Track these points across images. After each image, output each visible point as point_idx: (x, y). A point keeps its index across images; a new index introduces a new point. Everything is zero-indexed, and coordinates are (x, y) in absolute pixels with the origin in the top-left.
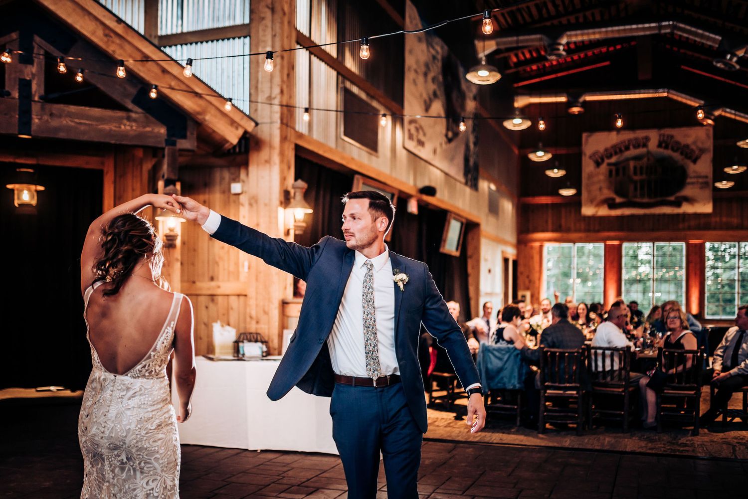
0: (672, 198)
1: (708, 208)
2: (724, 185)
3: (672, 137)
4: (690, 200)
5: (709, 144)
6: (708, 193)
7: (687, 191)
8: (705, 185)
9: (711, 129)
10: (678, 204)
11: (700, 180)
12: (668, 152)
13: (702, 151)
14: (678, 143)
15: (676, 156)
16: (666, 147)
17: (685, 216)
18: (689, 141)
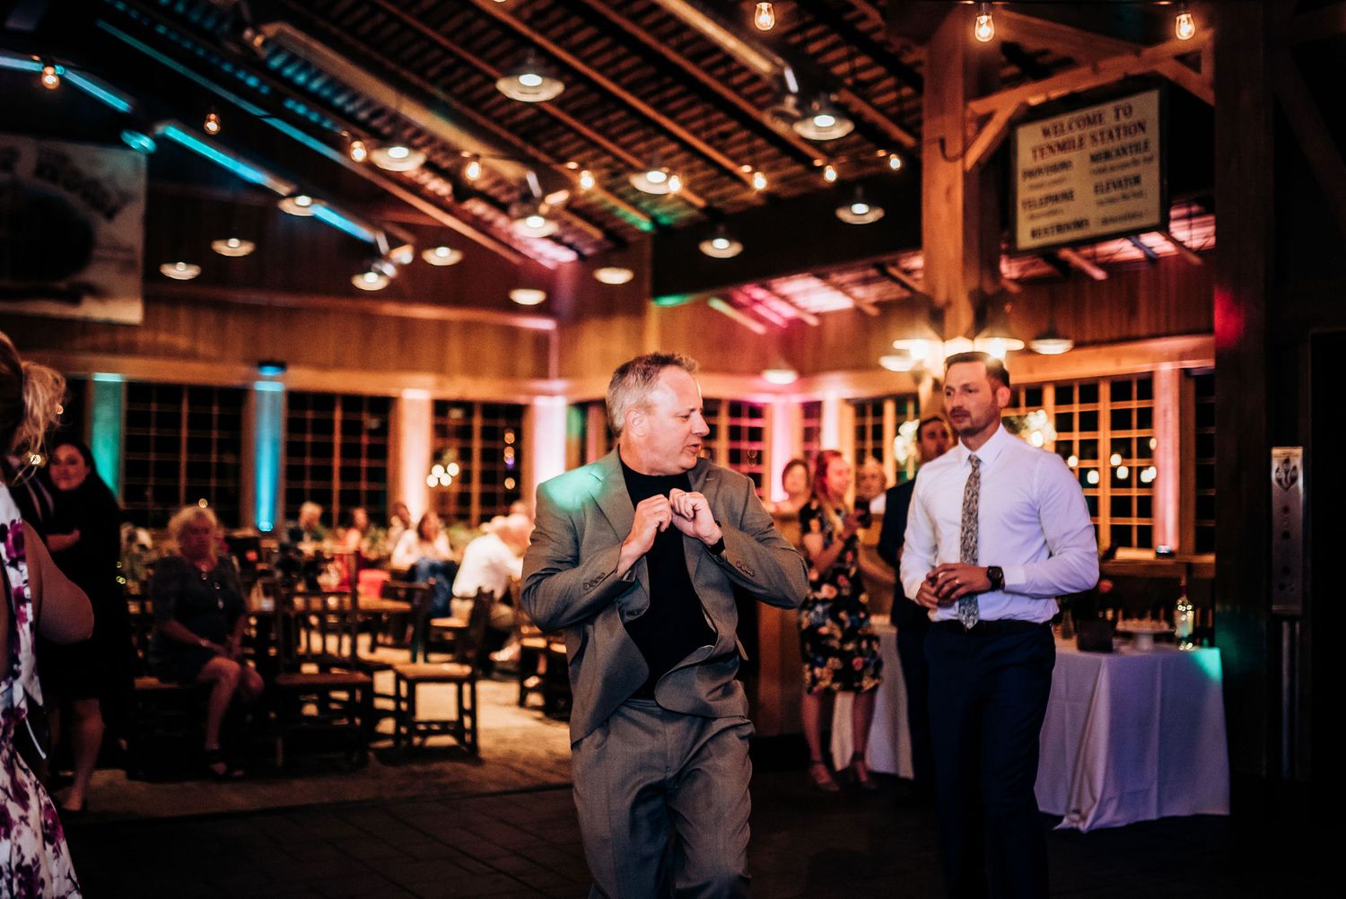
0: (62, 285)
1: (130, 312)
2: (181, 272)
3: (64, 159)
4: (100, 294)
5: (138, 185)
6: (134, 281)
7: (94, 275)
8: (127, 266)
9: (143, 159)
10: (74, 298)
11: (121, 255)
12: (57, 190)
13: (126, 198)
14: (77, 173)
15: (74, 199)
16: (54, 179)
17: (88, 326)
18: (101, 173)
